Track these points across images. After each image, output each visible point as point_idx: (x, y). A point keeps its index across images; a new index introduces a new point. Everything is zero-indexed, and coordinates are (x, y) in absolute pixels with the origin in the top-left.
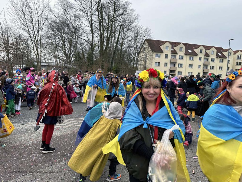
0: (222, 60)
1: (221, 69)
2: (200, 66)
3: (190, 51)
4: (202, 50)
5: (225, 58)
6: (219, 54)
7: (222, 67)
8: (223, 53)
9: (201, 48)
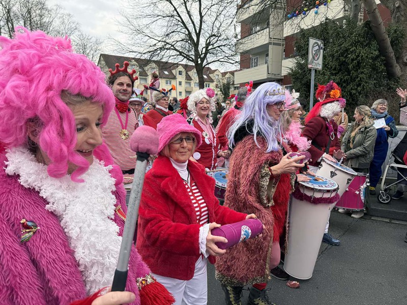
0: (209, 84)
2: (181, 93)
4: (181, 71)
5: (212, 81)
6: (205, 77)
8: (210, 75)
9: (181, 68)
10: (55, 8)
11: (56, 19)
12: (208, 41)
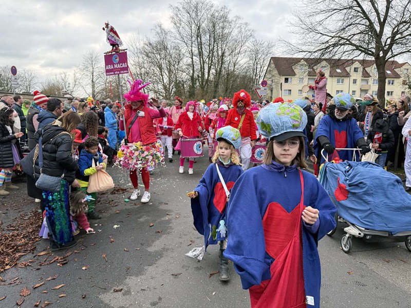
0: (393, 81)
1: (391, 95)
2: (354, 92)
3: (339, 71)
4: (358, 68)
6: (389, 72)
7: (392, 92)
8: (396, 70)
10: (235, 19)
11: (235, 29)
12: (396, 30)
